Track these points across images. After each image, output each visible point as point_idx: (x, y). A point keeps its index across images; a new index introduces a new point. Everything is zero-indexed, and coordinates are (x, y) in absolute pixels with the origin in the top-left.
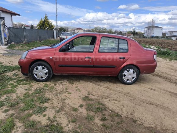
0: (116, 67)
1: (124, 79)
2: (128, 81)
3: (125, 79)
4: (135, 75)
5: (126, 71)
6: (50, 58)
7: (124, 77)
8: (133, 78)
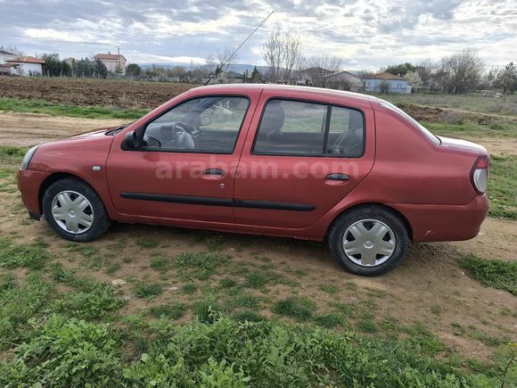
0: (314, 208)
1: (346, 251)
2: (359, 262)
3: (348, 249)
4: (389, 249)
5: (360, 223)
6: (95, 168)
7: (345, 242)
8: (379, 256)
